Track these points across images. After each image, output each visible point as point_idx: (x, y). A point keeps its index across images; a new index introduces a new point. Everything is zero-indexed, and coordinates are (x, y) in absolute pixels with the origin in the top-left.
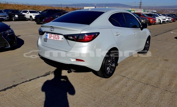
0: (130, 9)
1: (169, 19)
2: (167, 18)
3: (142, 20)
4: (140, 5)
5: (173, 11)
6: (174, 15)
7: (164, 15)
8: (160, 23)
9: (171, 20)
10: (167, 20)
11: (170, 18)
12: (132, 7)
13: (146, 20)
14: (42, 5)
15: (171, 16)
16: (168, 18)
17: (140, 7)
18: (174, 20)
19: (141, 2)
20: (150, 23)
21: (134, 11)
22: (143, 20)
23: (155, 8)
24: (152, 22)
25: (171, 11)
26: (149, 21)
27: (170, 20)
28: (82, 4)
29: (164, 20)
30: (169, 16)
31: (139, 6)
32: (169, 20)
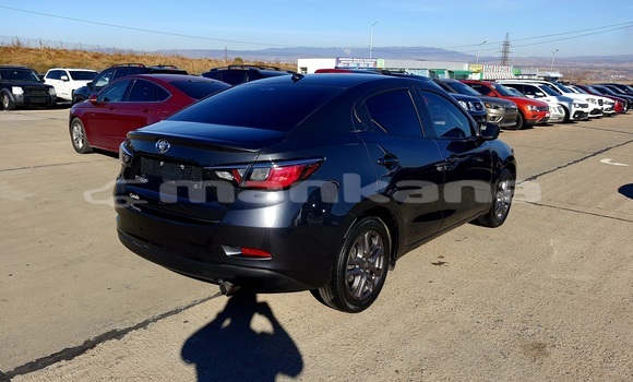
0: (465, 68)
1: (601, 102)
2: (593, 101)
3: (493, 111)
4: (505, 52)
5: (623, 74)
6: (623, 87)
7: (585, 89)
8: (567, 120)
9: (611, 109)
10: (592, 107)
11: (605, 99)
12: (472, 60)
13: (507, 109)
14: (158, 52)
15: (610, 94)
16: (597, 98)
17: (504, 61)
18: (620, 106)
19: (506, 44)
20: (524, 120)
21: (482, 75)
22: (496, 108)
23: (558, 63)
24: (534, 116)
25: (614, 74)
26: (521, 111)
27: (605, 106)
28: (300, 48)
29: (580, 109)
30: (602, 91)
31: (501, 55)
32: (600, 108)
